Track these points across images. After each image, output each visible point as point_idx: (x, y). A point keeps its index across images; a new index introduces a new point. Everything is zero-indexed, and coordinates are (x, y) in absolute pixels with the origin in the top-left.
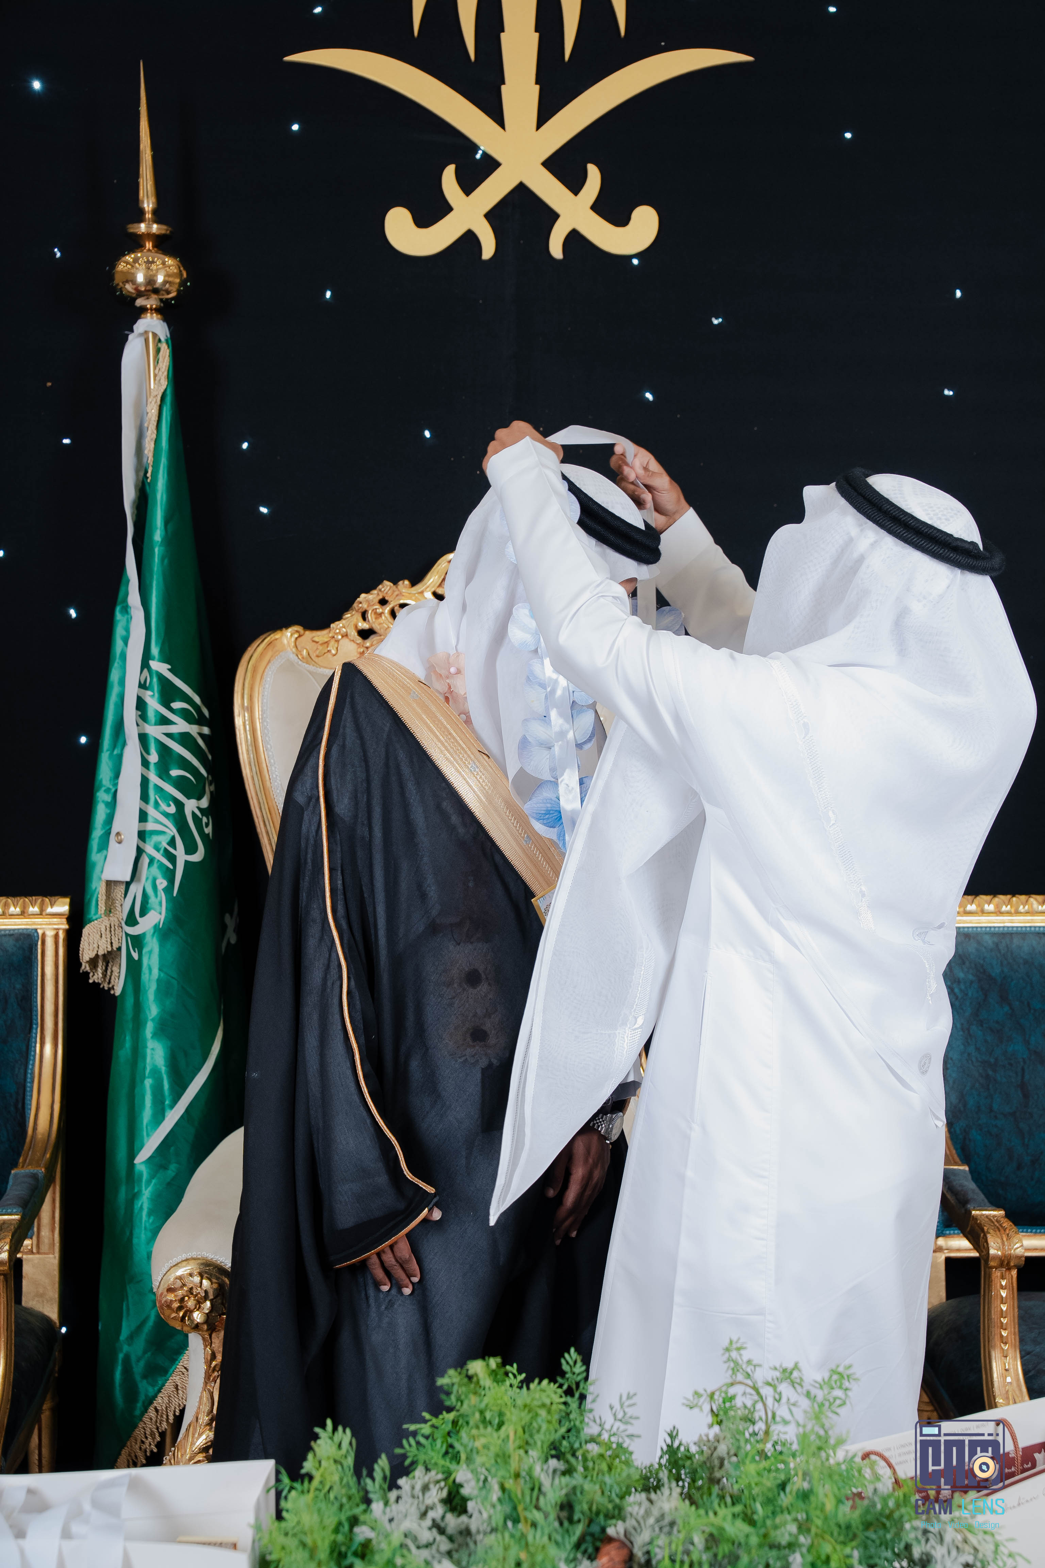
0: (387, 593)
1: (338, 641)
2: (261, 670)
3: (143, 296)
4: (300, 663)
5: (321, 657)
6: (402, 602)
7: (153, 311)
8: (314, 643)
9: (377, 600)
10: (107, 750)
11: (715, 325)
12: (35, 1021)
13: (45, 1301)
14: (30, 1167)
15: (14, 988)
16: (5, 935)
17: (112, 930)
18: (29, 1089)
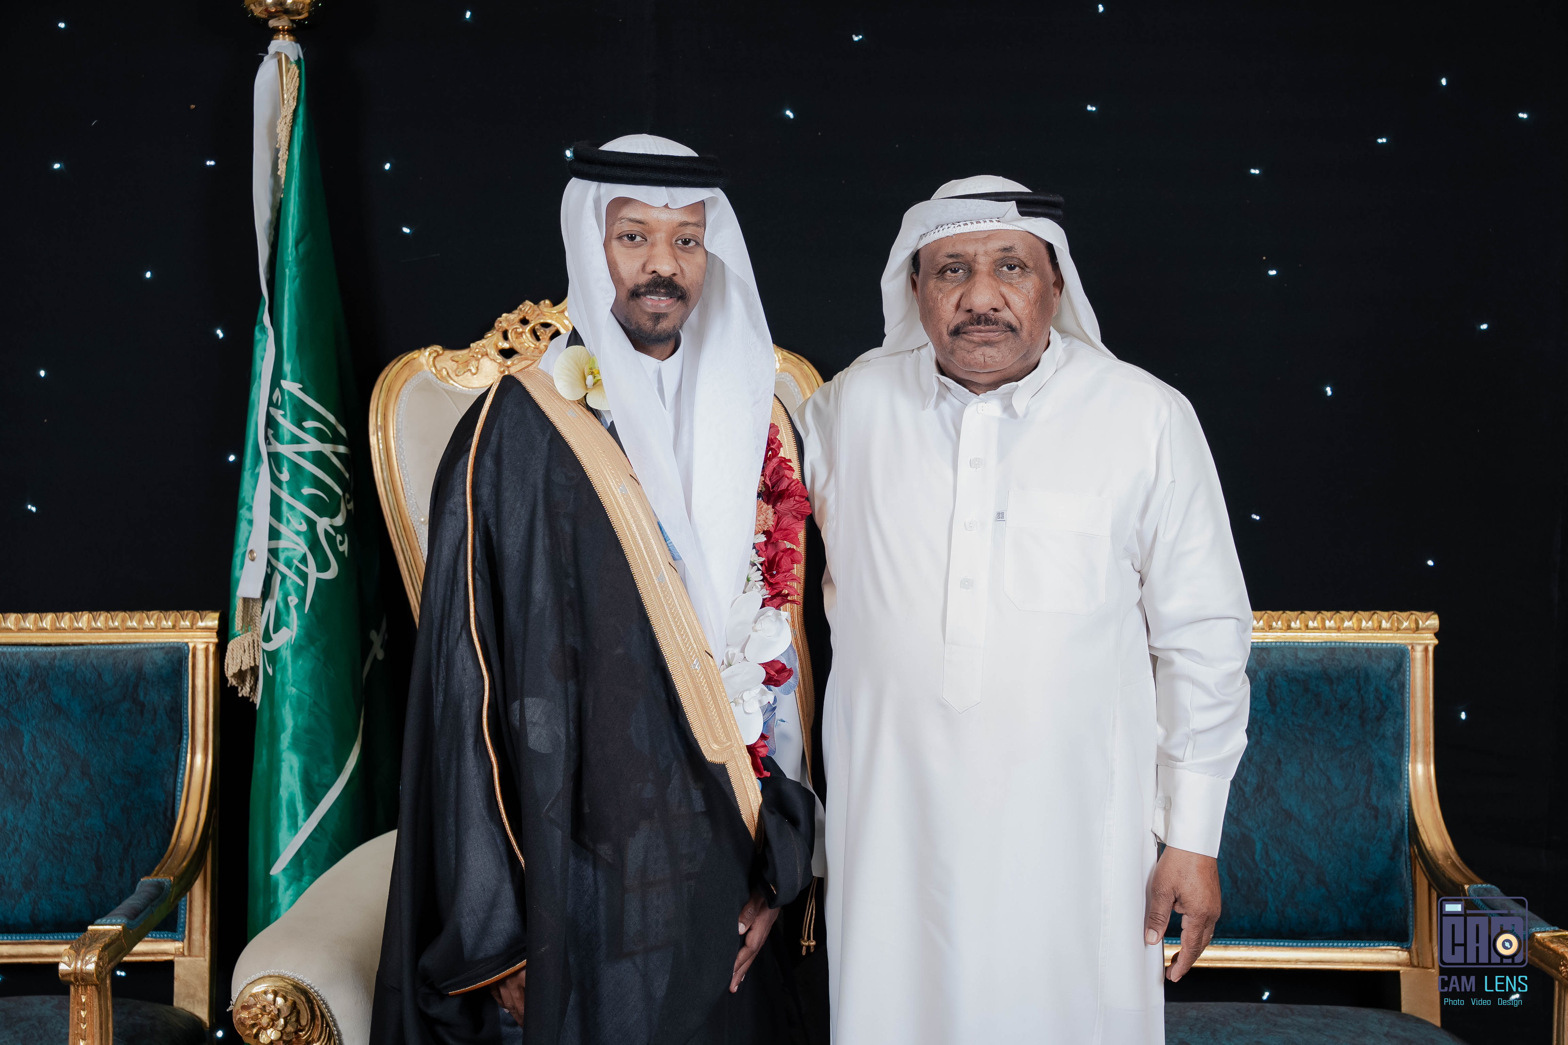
0: (527, 313)
1: (478, 359)
2: (396, 389)
3: (275, 17)
4: (439, 382)
5: (461, 377)
6: (542, 321)
7: (286, 33)
8: (454, 363)
9: (517, 319)
10: (249, 469)
11: (856, 41)
12: (185, 732)
13: (196, 1002)
14: (162, 875)
15: (163, 699)
16: (156, 648)
17: (255, 645)
18: (178, 798)
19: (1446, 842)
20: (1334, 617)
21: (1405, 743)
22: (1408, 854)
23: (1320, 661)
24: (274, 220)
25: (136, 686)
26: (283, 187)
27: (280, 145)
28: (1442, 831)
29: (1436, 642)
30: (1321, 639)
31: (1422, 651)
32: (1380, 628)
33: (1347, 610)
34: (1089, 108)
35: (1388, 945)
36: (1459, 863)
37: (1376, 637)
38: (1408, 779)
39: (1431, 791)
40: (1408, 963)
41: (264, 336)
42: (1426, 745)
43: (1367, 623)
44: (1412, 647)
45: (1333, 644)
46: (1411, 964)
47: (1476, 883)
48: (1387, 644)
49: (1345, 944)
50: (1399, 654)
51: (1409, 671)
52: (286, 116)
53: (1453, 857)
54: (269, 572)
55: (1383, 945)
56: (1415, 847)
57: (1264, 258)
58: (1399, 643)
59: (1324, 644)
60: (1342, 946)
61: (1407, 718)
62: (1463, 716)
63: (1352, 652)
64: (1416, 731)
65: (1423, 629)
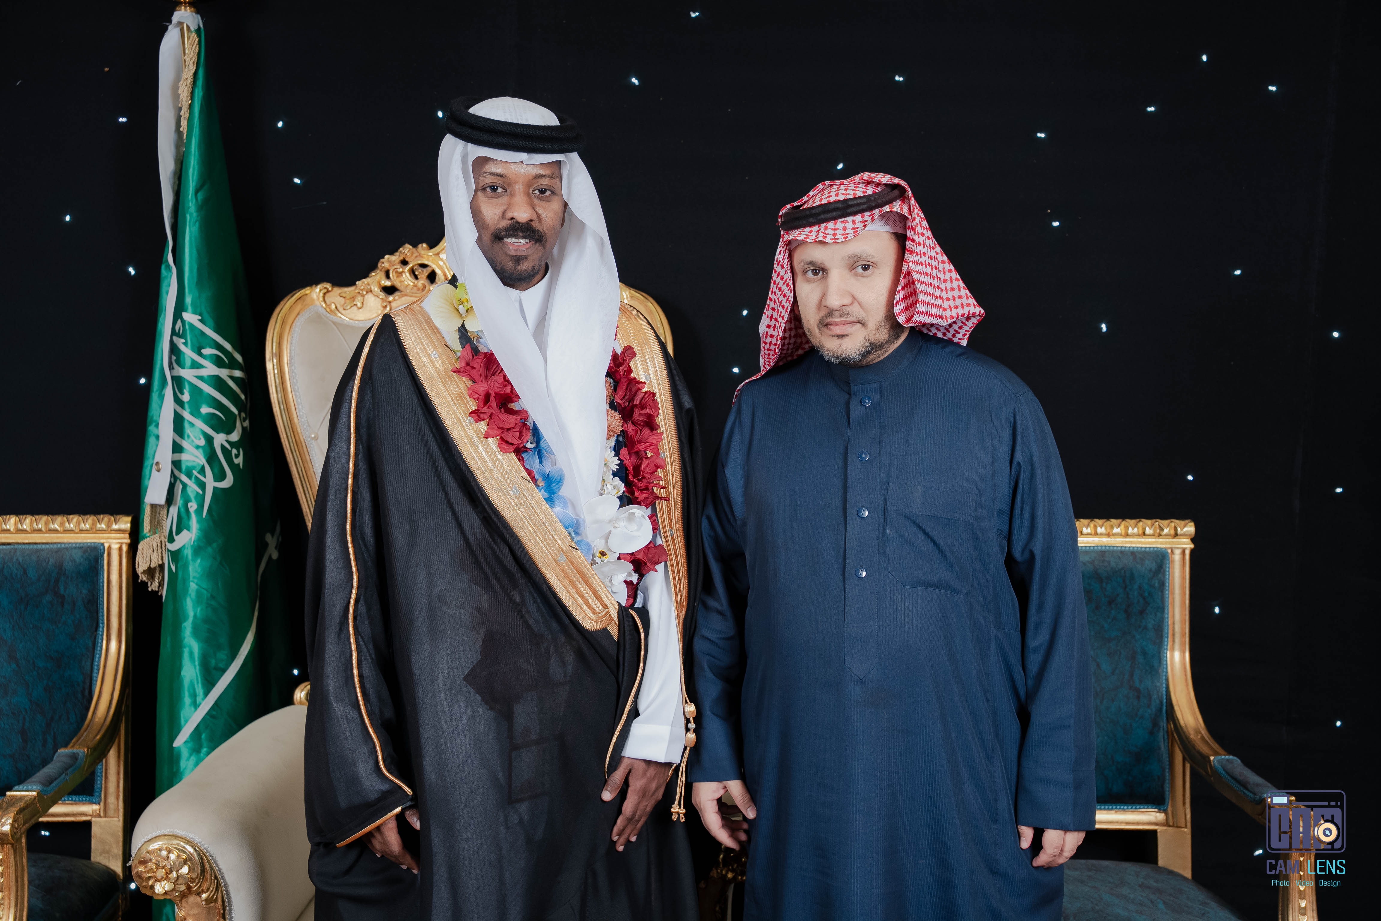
0: (406, 254)
1: (363, 296)
2: (289, 323)
4: (328, 315)
5: (348, 311)
6: (420, 262)
7: (187, 5)
8: (342, 298)
9: (398, 261)
10: (157, 391)
11: (693, 18)
12: (101, 621)
13: (111, 857)
14: (78, 747)
15: (81, 593)
16: (75, 548)
17: (163, 546)
18: (95, 679)
19: (1198, 719)
20: (1105, 524)
21: (1164, 634)
22: (1166, 729)
23: (1092, 562)
24: (178, 170)
25: (57, 581)
26: (185, 141)
27: (182, 104)
28: (1194, 709)
29: (1192, 546)
30: (1094, 543)
31: (1180, 554)
32: (1144, 534)
33: (1116, 517)
34: (897, 78)
35: (1148, 808)
36: (1208, 737)
37: (1141, 542)
38: (1166, 664)
39: (1186, 675)
40: (1164, 823)
41: (169, 273)
42: (1183, 635)
43: (1133, 529)
44: (1172, 551)
45: (1104, 548)
46: (1167, 824)
47: (1221, 755)
48: (1150, 548)
49: (1111, 807)
50: (1160, 556)
51: (1169, 571)
52: (187, 79)
53: (1203, 732)
54: (173, 481)
55: (1144, 808)
56: (1171, 723)
57: (1049, 211)
58: (1160, 548)
59: (1096, 548)
60: (1108, 808)
61: (1166, 612)
62: (1217, 610)
63: (1120, 555)
64: (1174, 624)
65: (1181, 535)
